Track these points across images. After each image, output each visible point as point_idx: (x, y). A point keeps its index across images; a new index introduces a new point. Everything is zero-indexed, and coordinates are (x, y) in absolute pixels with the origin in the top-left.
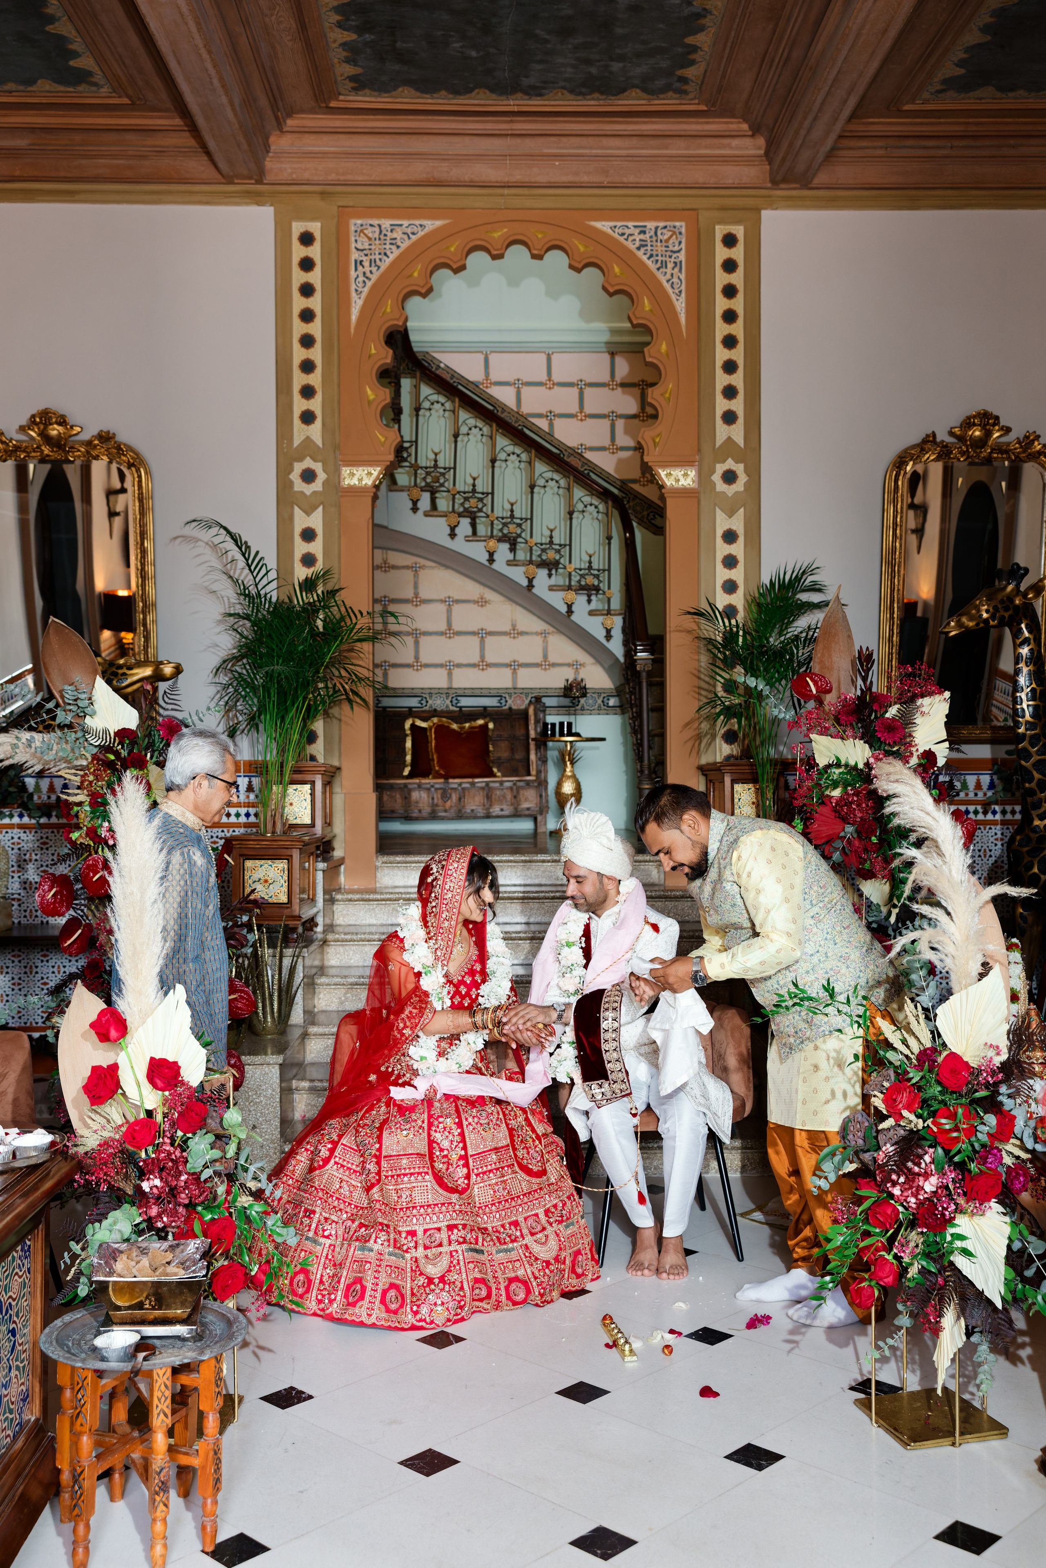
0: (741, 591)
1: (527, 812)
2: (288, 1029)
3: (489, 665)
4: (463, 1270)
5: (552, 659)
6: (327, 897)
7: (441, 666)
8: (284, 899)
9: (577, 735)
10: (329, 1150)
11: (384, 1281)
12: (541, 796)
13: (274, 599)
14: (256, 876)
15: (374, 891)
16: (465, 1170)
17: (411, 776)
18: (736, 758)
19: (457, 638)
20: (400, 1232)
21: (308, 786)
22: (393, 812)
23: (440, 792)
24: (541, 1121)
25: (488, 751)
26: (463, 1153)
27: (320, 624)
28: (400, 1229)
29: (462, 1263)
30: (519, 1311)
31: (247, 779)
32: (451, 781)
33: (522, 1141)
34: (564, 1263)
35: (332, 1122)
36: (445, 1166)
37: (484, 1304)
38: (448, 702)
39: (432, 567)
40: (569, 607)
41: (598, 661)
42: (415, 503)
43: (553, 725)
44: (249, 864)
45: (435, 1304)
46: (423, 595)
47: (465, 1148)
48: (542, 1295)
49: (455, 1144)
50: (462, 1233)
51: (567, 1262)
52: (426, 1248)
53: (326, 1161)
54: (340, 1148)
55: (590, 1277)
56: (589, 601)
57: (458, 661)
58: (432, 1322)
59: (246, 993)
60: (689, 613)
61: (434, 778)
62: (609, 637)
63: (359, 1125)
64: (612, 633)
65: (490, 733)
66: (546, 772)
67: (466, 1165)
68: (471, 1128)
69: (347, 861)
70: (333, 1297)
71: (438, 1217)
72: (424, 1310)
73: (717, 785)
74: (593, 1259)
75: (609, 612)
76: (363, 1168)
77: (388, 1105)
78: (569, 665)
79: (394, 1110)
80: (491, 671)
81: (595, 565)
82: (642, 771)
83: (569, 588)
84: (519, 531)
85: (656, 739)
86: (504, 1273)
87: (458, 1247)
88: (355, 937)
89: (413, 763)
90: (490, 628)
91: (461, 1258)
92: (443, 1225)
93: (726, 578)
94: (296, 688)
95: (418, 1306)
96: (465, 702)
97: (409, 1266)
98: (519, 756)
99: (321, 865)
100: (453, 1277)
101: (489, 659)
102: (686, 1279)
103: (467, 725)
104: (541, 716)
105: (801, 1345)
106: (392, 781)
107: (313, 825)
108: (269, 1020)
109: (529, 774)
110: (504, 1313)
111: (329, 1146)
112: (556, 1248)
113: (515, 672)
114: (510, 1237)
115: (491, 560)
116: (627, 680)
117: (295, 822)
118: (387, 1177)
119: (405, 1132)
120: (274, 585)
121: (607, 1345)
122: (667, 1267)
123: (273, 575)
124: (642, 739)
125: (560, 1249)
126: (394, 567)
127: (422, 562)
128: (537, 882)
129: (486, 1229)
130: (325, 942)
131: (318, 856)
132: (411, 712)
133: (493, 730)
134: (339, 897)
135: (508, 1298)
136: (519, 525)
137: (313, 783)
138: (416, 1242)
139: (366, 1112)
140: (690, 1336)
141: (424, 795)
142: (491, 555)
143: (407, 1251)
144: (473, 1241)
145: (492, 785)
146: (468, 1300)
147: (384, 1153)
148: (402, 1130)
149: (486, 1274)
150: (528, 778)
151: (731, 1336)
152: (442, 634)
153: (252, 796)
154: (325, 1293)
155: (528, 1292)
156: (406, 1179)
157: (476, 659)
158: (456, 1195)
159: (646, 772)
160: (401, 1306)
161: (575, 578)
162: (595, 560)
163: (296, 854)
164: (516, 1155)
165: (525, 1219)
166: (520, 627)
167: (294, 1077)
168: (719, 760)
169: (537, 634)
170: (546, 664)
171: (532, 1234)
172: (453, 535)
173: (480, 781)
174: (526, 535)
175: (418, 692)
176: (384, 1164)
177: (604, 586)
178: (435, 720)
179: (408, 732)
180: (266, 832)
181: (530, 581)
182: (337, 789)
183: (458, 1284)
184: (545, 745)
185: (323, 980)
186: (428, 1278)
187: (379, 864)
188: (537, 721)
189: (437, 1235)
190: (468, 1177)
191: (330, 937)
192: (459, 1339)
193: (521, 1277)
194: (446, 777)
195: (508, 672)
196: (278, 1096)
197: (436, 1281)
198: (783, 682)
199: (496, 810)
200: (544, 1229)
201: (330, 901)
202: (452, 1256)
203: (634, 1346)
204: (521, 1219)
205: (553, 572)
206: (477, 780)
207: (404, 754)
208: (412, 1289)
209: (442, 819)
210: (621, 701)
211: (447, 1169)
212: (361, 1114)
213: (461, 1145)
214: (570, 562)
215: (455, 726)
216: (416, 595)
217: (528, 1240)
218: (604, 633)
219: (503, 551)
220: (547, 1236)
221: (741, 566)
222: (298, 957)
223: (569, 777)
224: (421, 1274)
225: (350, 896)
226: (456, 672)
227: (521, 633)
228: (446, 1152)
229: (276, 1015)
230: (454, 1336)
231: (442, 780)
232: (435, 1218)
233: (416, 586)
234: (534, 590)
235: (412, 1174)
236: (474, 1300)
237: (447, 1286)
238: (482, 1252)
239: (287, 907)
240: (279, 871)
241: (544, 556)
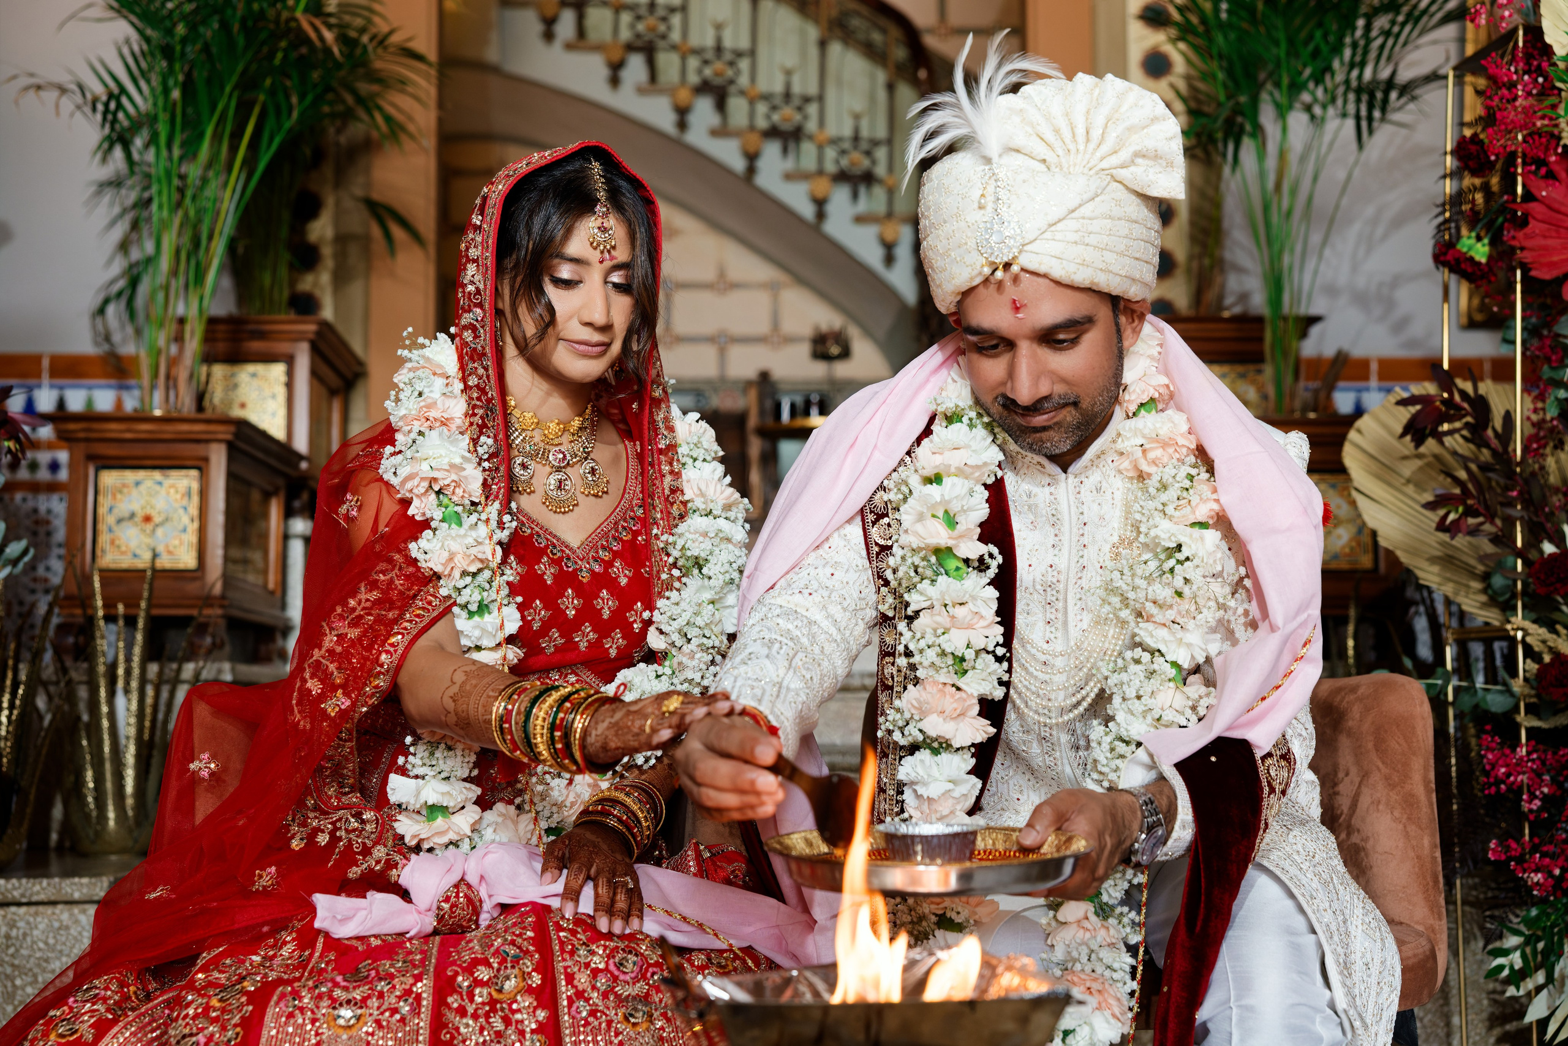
3: (679, 339)
5: (784, 326)
8: (187, 559)
14: (123, 509)
21: (278, 370)
40: (820, 204)
42: (549, 23)
43: (792, 404)
44: (109, 478)
56: (855, 199)
62: (889, 259)
63: (189, 984)
64: (897, 251)
68: (583, 1008)
75: (890, 215)
79: (323, 958)
81: (865, 133)
83: (820, 172)
84: (730, 73)
113: (722, 352)
115: (682, 125)
119: (346, 1012)
136: (731, 64)
137: (290, 361)
142: (682, 113)
148: (336, 1005)
161: (830, 153)
162: (864, 124)
163: (218, 459)
166: (733, 276)
169: (760, 286)
170: (775, 337)
172: (615, 81)
174: (744, 81)
177: (881, 170)
181: (752, 158)
195: (710, 351)
205: (792, 146)
212: (205, 957)
214: (821, 127)
218: (880, 252)
219: (704, 111)
234: (759, 180)
239: (194, 579)
240: (178, 496)
241: (776, 117)
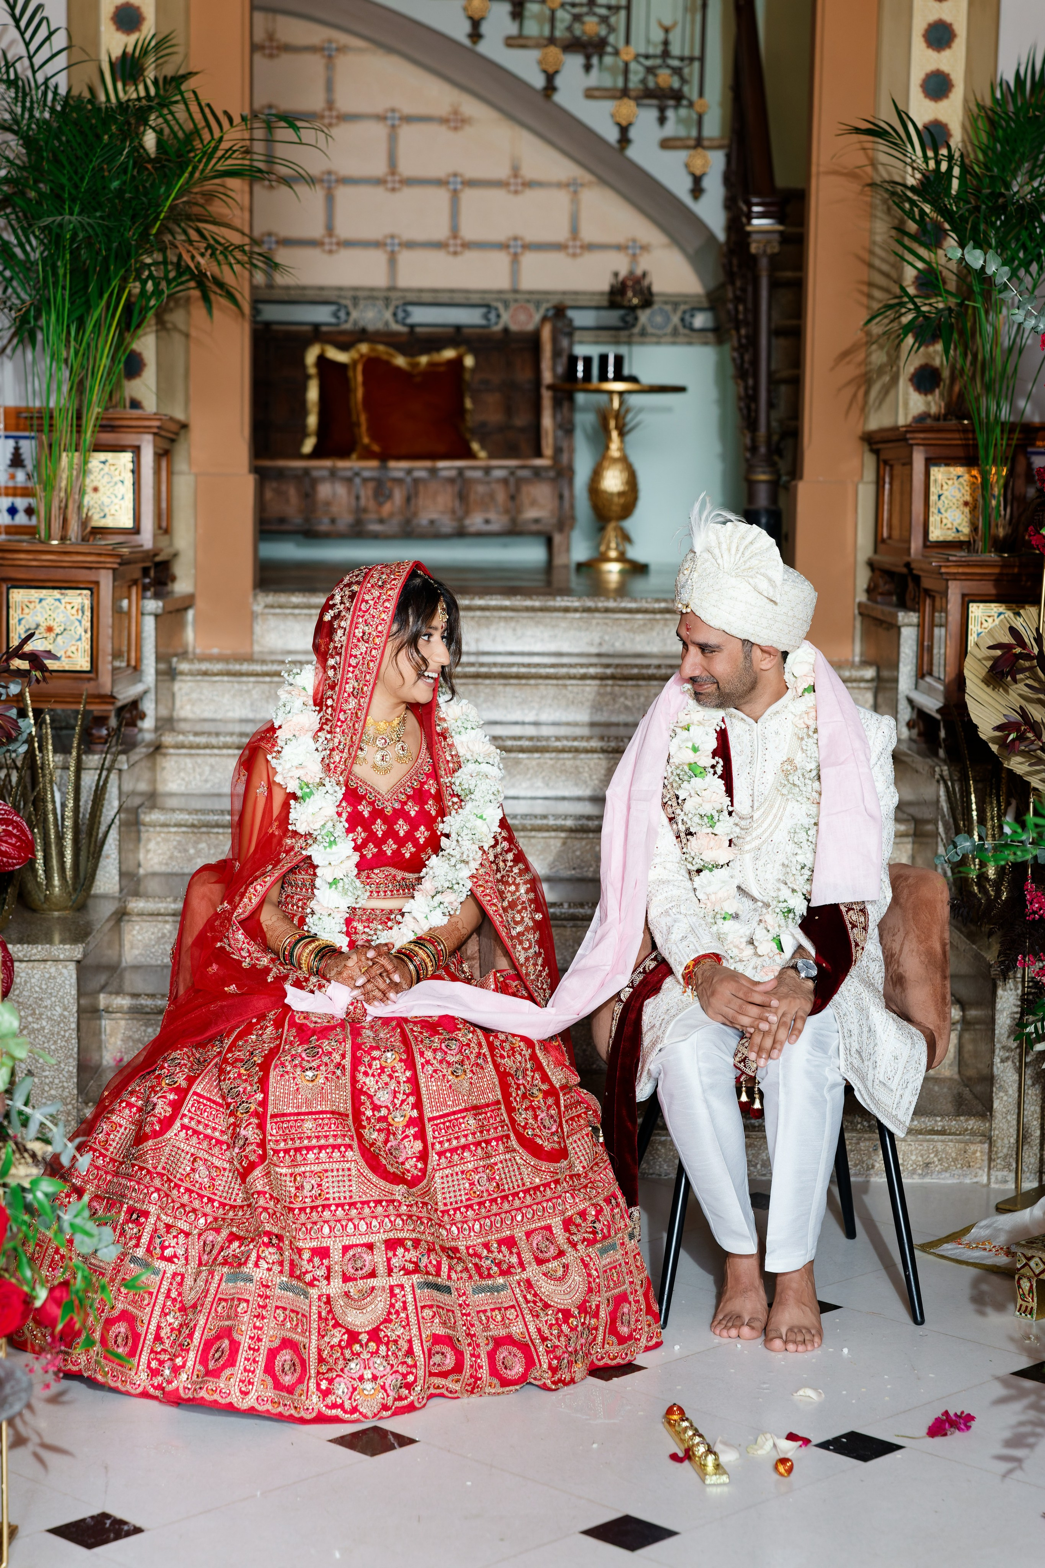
0: (958, 94)
1: (534, 527)
2: (90, 902)
3: (467, 245)
4: (413, 1320)
5: (588, 234)
6: (162, 666)
7: (377, 244)
8: (83, 663)
9: (633, 379)
10: (172, 1104)
11: (271, 1336)
12: (561, 497)
13: (62, 91)
14: (30, 620)
15: (250, 659)
16: (418, 1145)
17: (318, 453)
18: (937, 418)
19: (408, 193)
20: (300, 1251)
21: (126, 458)
22: (282, 520)
23: (371, 485)
24: (559, 1063)
25: (461, 411)
26: (415, 1113)
27: (150, 140)
28: (300, 1244)
29: (411, 1308)
30: (513, 1398)
31: (11, 443)
32: (392, 464)
33: (524, 1096)
34: (596, 1315)
35: (176, 1054)
36: (383, 1136)
37: (448, 1382)
38: (388, 315)
39: (360, 50)
40: (624, 130)
41: (676, 241)
43: (588, 361)
44: (18, 596)
45: (361, 1378)
46: (345, 103)
47: (418, 1105)
48: (554, 1370)
49: (401, 1097)
50: (413, 1255)
51: (602, 1314)
52: (346, 1279)
53: (167, 1123)
54: (190, 1100)
55: (643, 1342)
56: (662, 120)
57: (408, 235)
58: (355, 1410)
59: (17, 826)
60: (858, 131)
61: (362, 457)
62: (697, 191)
63: (225, 1061)
64: (706, 183)
65: (467, 376)
66: (572, 450)
67: (421, 1135)
68: (430, 1069)
69: (199, 602)
70: (179, 1361)
71: (369, 1225)
72: (341, 1388)
73: (898, 469)
74: (649, 1311)
75: (699, 143)
76: (235, 1136)
77: (278, 1024)
78: (619, 248)
79: (289, 1034)
80: (471, 256)
81: (675, 49)
82: (754, 449)
83: (625, 93)
85: (783, 389)
86: (487, 1328)
87: (404, 1280)
88: (213, 740)
89: (322, 431)
90: (471, 173)
91: (410, 1298)
92: (378, 1239)
93: (931, 67)
94: (106, 259)
95: (331, 1381)
96: (421, 316)
97: (314, 1309)
98: (521, 420)
99: (152, 605)
100: (394, 1331)
101: (468, 233)
102: (818, 1352)
103: (424, 360)
104: (565, 343)
105: (1025, 1465)
106: (281, 463)
107: (136, 530)
108: (56, 881)
109: (539, 454)
110: (486, 1399)
111: (172, 1096)
112: (583, 1288)
113: (515, 259)
114: (498, 1265)
115: (476, 35)
116: (730, 276)
117: (102, 523)
118: (276, 1152)
119: (310, 1074)
120: (61, 61)
121: (674, 1457)
122: (784, 1331)
123: (60, 41)
124: (756, 388)
125: (590, 1290)
126: (287, 48)
127: (344, 39)
128: (552, 647)
129: (456, 1250)
130: (157, 749)
131: (145, 588)
132: (317, 333)
133: (474, 370)
134: (184, 666)
135: (494, 1372)
137: (137, 450)
138: (328, 1268)
139: (239, 1037)
140: (824, 1445)
141: (341, 490)
142: (476, 22)
143: (311, 1284)
144: (432, 1269)
145: (470, 474)
146: (421, 1373)
147: (271, 1110)
148: (304, 1070)
149: (454, 1328)
150: (538, 462)
151: (899, 1447)
152: (379, 182)
153: (21, 476)
154: (163, 1357)
155: (530, 1363)
156: (311, 1156)
157: (441, 233)
158: (402, 1188)
159: (763, 450)
160: (300, 1381)
161: (637, 72)
162: (675, 38)
163: (106, 580)
164: (513, 1121)
165: (528, 1234)
166: (528, 172)
167: (102, 989)
168: (901, 421)
169: (560, 185)
170: (574, 245)
171: (540, 1262)
173: (447, 467)
175: (331, 295)
176: (271, 1128)
177: (690, 91)
178: (364, 348)
179: (312, 371)
180: (50, 537)
181: (550, 78)
182: (181, 464)
183: (406, 1346)
184: (571, 399)
185: (155, 816)
186: (348, 1331)
187: (258, 608)
188: (557, 353)
189: (367, 1257)
190: (423, 1156)
191: (168, 739)
192: (404, 1441)
193: (517, 1337)
194: (384, 457)
195: (502, 259)
196: (74, 1019)
197: (364, 1338)
198: (1034, 267)
199: (476, 521)
200: (561, 1253)
201: (167, 674)
202: (393, 1295)
203: (724, 1459)
204: (519, 1234)
205: (595, 60)
206: (441, 464)
207: (303, 412)
208: (320, 1351)
209: (376, 537)
210: (716, 319)
211: (386, 1142)
212: (228, 1042)
213: (412, 1099)
214: (628, 41)
215: (400, 361)
216: (330, 104)
217: (532, 1271)
218: (688, 183)
219: (499, 18)
220: (566, 1267)
221: (960, 44)
222: (109, 770)
223: (615, 460)
224: (337, 1325)
225: (204, 666)
226: (405, 257)
227: (529, 184)
228: (384, 1112)
229: (69, 873)
230: (397, 1436)
231: (374, 463)
232: (363, 1227)
233: (329, 86)
234: (559, 98)
235: (321, 1148)
236: (431, 1374)
237: (383, 1348)
238: (447, 1290)
239: (90, 679)
240: (74, 611)
241: (578, 30)
